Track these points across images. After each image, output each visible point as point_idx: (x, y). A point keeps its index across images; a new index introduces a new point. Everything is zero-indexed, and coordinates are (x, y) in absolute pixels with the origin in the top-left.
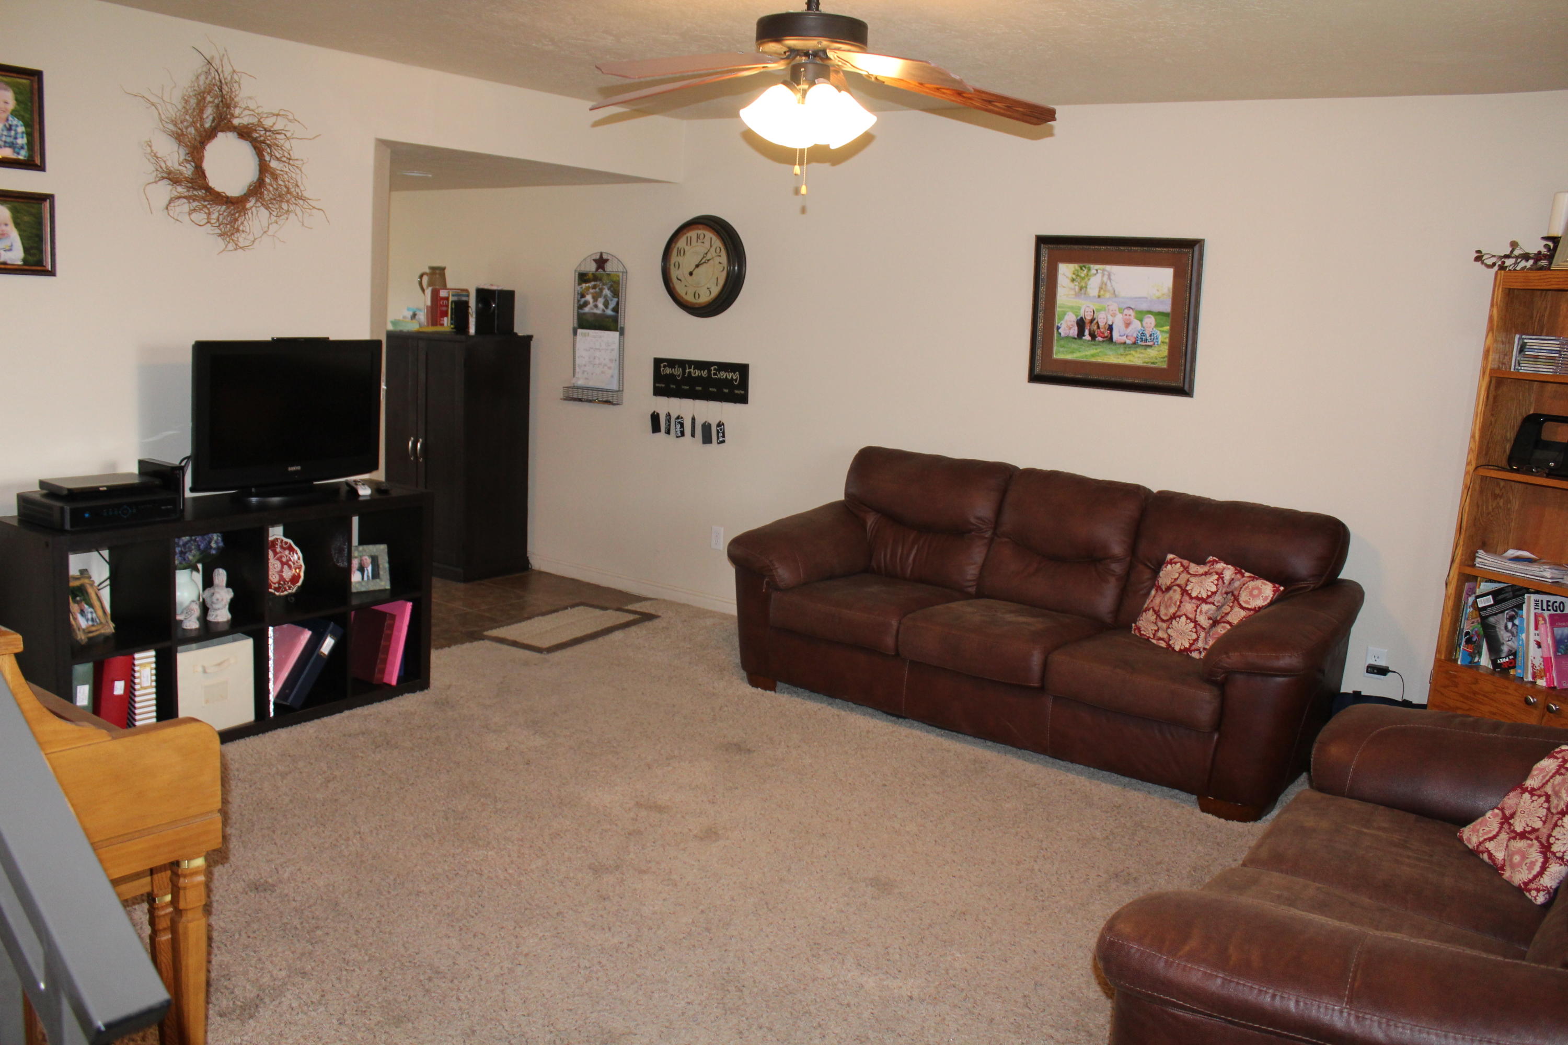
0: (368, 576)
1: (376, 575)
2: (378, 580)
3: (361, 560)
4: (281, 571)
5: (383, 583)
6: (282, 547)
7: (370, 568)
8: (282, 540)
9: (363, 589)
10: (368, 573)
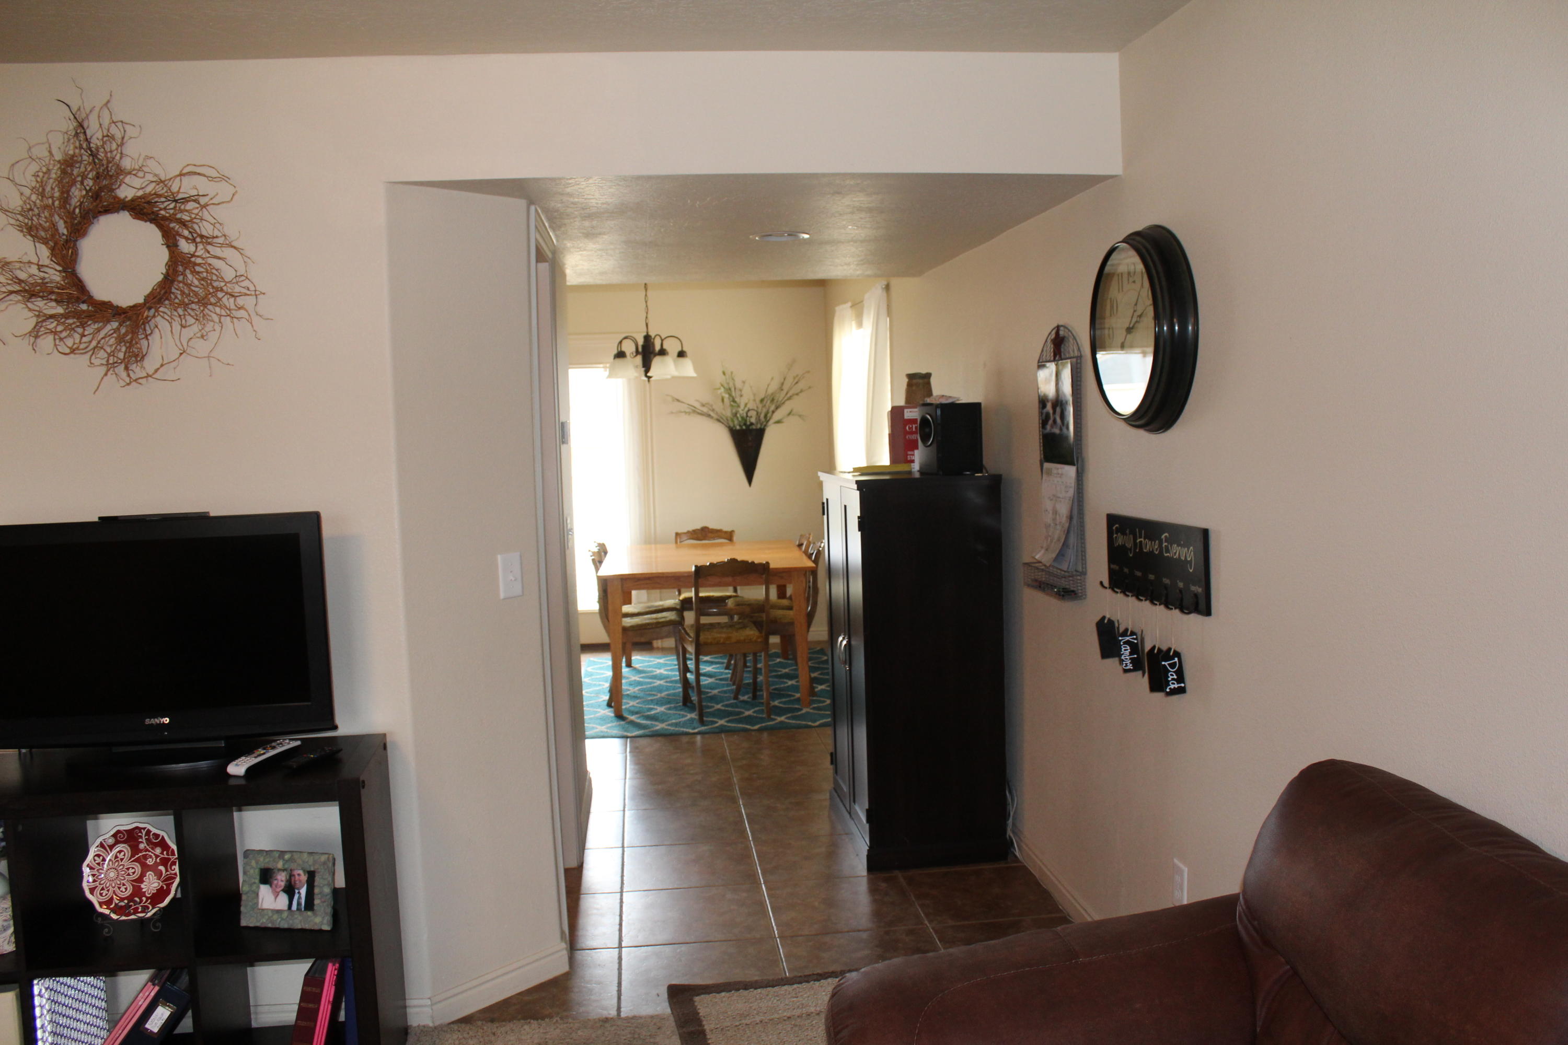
0: (299, 904)
1: (310, 905)
2: (309, 913)
3: (291, 875)
4: (140, 880)
5: (318, 920)
6: (149, 841)
7: (303, 891)
8: (149, 832)
9: (284, 925)
10: (300, 898)
